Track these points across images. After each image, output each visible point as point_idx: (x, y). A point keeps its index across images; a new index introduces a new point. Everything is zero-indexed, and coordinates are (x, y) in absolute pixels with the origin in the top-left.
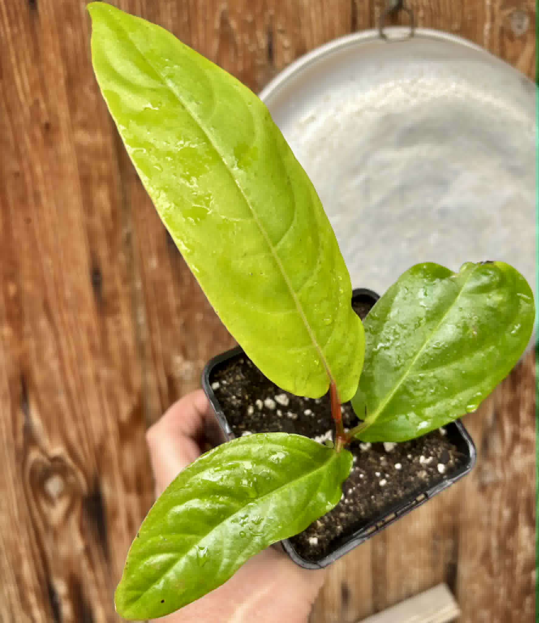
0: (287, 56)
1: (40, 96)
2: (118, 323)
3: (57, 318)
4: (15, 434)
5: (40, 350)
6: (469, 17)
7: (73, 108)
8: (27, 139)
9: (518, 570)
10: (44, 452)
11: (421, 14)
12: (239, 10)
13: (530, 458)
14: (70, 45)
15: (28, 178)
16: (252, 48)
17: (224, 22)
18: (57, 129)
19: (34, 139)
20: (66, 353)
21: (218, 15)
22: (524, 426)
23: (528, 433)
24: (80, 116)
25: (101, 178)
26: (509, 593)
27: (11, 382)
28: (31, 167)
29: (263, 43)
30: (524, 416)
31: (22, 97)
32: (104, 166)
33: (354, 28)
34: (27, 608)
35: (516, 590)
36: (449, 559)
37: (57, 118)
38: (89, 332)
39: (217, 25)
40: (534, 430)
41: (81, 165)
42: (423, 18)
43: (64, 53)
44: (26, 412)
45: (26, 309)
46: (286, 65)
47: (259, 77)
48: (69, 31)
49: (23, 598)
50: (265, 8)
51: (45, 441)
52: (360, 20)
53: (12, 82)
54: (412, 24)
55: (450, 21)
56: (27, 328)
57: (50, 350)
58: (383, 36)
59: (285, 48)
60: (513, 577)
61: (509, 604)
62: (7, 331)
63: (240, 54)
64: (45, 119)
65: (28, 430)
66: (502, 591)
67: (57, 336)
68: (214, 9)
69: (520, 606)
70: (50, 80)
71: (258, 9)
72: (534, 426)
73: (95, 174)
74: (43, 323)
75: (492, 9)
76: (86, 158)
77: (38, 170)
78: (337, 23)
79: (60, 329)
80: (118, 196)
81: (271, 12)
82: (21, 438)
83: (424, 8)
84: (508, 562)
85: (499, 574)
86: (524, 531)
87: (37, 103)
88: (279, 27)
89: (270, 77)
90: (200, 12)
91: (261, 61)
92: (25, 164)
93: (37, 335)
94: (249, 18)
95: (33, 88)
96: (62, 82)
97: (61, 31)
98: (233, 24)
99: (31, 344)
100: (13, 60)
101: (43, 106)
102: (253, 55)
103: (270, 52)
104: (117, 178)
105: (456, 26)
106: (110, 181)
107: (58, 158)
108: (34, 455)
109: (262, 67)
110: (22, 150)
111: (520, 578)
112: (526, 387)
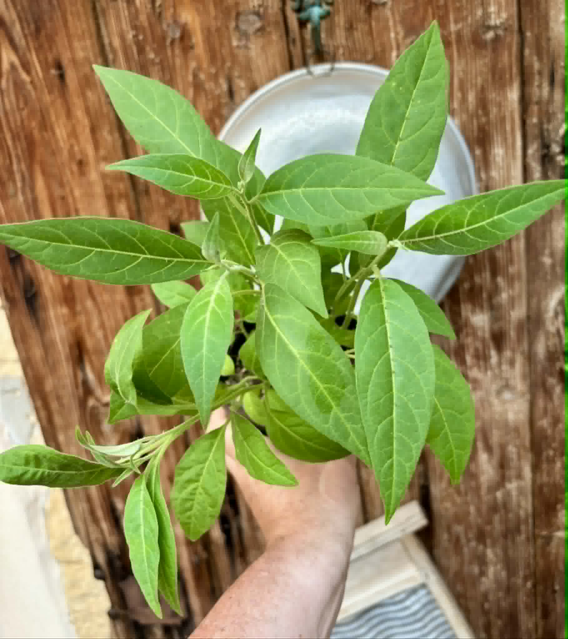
0: (244, 93)
1: (73, 141)
2: (142, 300)
3: (99, 299)
4: (77, 387)
5: (89, 323)
6: (379, 49)
7: (97, 147)
8: (68, 172)
9: (484, 491)
10: (98, 400)
11: (341, 51)
12: (205, 65)
13: (479, 394)
14: (90, 104)
15: (70, 200)
16: (217, 92)
17: (195, 76)
18: (87, 163)
19: (72, 173)
20: (107, 324)
21: (191, 71)
22: (471, 368)
23: (474, 373)
24: (102, 152)
25: (121, 196)
26: (478, 510)
27: (71, 348)
28: (72, 191)
29: (225, 87)
30: (469, 359)
31: (62, 144)
32: (122, 186)
33: (291, 67)
34: (96, 521)
35: (484, 508)
36: (422, 481)
37: (87, 156)
38: (123, 308)
39: (190, 78)
40: (480, 371)
41: (106, 187)
42: (344, 54)
43: (87, 111)
44: (83, 370)
45: (78, 294)
46: (243, 100)
47: (225, 111)
48: (89, 94)
49: (92, 512)
50: (224, 62)
51: (98, 392)
52: (296, 61)
53: (54, 133)
54: (334, 59)
55: (365, 53)
56: (79, 308)
57: (96, 324)
58: (310, 73)
59: (242, 89)
60: (479, 497)
61: (480, 521)
62: (64, 311)
63: (210, 97)
64: (78, 157)
65: (85, 383)
66: (472, 509)
67: (100, 312)
68: (187, 67)
69: (490, 522)
70: (79, 129)
71: (219, 64)
72: (479, 367)
73: (115, 192)
74: (89, 303)
75: (397, 40)
76: (109, 182)
77: (77, 193)
78: (278, 66)
79: (102, 307)
80: (134, 208)
81: (228, 64)
82: (81, 390)
83: (343, 47)
84: (473, 484)
85: (466, 494)
86: (483, 457)
87: (72, 146)
88: (236, 74)
89: (232, 110)
90: (178, 71)
91: (225, 100)
92: (68, 190)
93: (87, 313)
94: (213, 71)
95: (69, 136)
96: (88, 130)
97: (83, 95)
98: (202, 76)
99: (82, 319)
100: (53, 118)
101: (76, 148)
102: (219, 96)
103: (231, 93)
104: (131, 194)
105: (370, 57)
106: (126, 196)
107: (90, 184)
108: (91, 402)
109: (226, 104)
110: (65, 180)
111: (486, 498)
112: (467, 335)
